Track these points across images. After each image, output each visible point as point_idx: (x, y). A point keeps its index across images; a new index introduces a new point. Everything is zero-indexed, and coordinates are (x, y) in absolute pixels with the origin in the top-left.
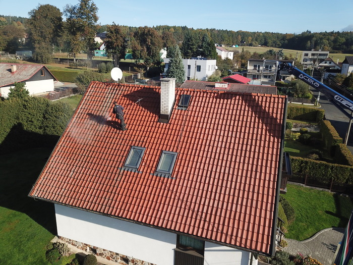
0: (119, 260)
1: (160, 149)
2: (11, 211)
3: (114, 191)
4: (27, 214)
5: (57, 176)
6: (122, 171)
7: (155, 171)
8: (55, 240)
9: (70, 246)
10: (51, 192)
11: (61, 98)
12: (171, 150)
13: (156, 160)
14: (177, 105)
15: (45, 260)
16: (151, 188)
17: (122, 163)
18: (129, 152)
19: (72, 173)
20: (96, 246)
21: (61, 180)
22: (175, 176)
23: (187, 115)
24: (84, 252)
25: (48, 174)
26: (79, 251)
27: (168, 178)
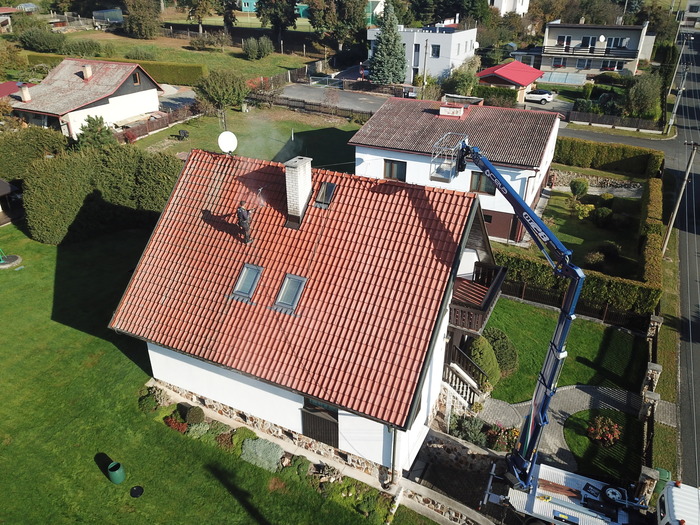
0: (235, 416)
1: (283, 270)
2: (93, 337)
3: (217, 329)
4: (114, 343)
5: (144, 301)
6: (230, 300)
7: (274, 303)
8: (150, 383)
9: (170, 393)
10: (137, 324)
11: (170, 126)
12: (298, 274)
13: (276, 287)
14: (315, 199)
15: (138, 410)
16: (266, 328)
17: (230, 288)
18: (240, 272)
19: (163, 298)
20: (204, 395)
21: (149, 308)
22: (299, 313)
23: (327, 218)
24: (189, 402)
25: (132, 297)
26: (182, 400)
27: (290, 315)
